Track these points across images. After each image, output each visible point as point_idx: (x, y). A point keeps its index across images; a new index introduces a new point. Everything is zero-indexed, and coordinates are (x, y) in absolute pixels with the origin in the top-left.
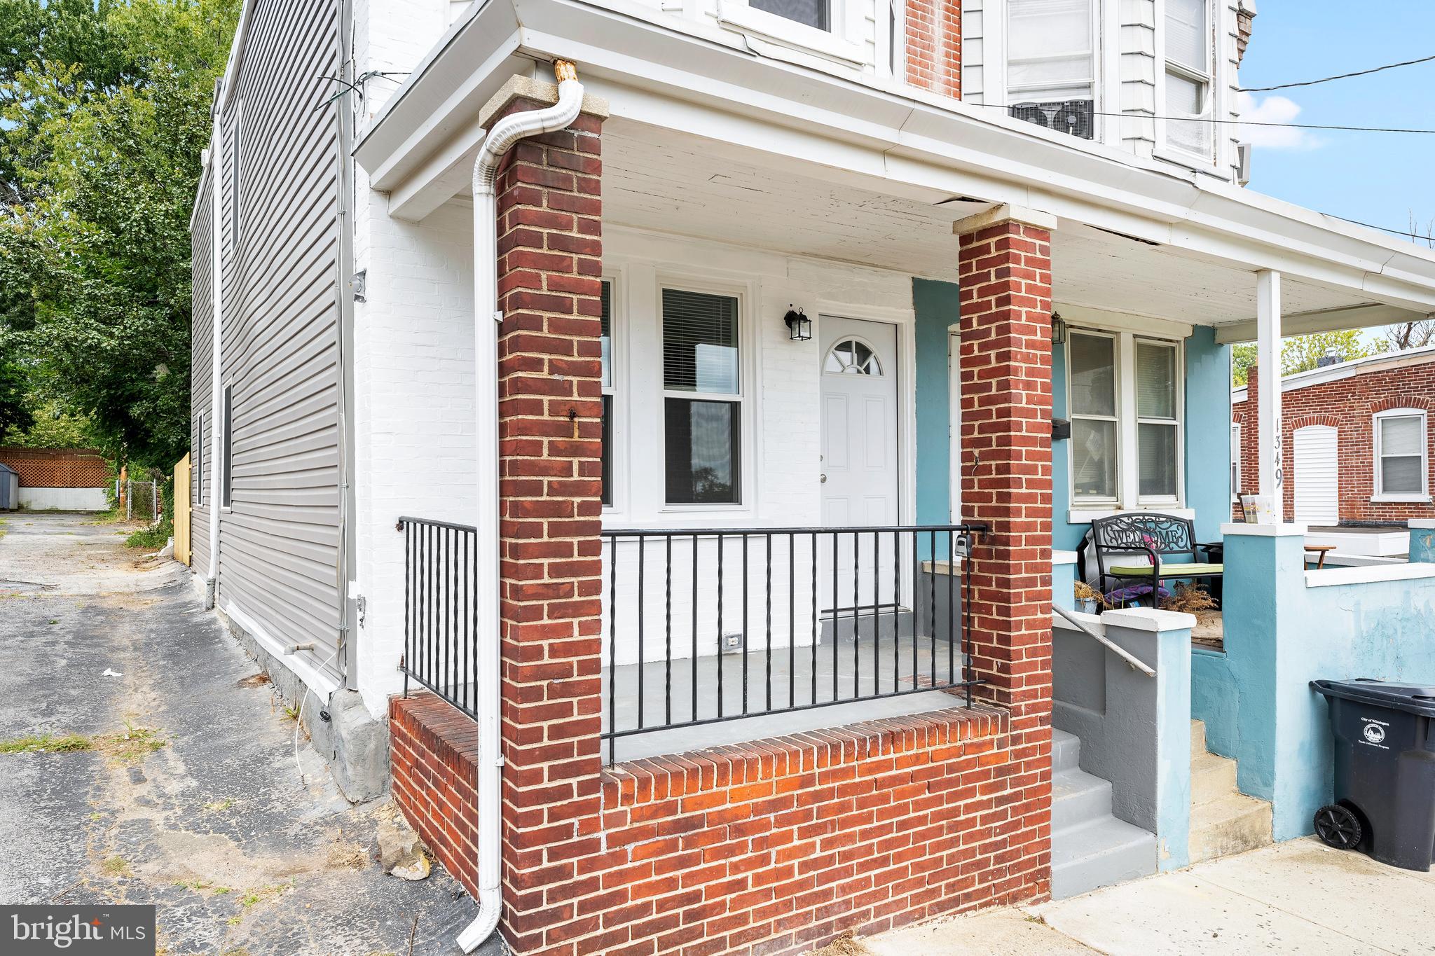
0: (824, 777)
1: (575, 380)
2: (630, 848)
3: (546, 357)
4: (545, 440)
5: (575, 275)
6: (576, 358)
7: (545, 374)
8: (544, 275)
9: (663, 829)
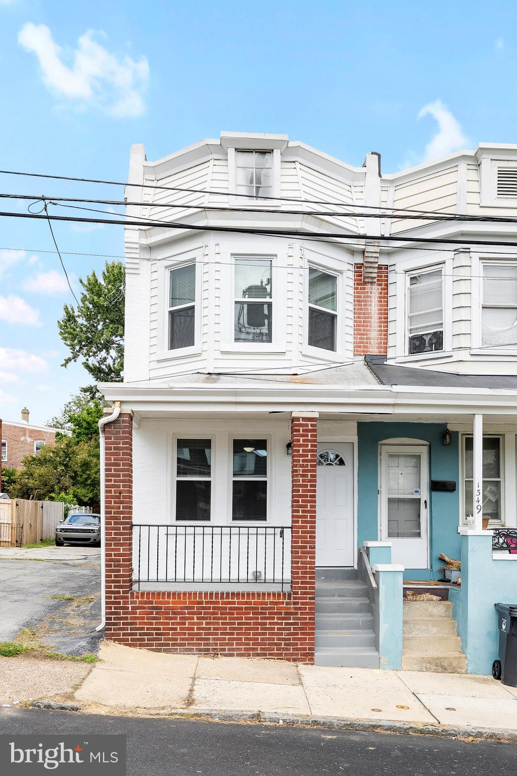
0: (207, 603)
1: (121, 484)
2: (138, 611)
3: (113, 478)
4: (113, 500)
5: (121, 456)
6: (122, 478)
7: (113, 483)
8: (112, 457)
9: (149, 608)
